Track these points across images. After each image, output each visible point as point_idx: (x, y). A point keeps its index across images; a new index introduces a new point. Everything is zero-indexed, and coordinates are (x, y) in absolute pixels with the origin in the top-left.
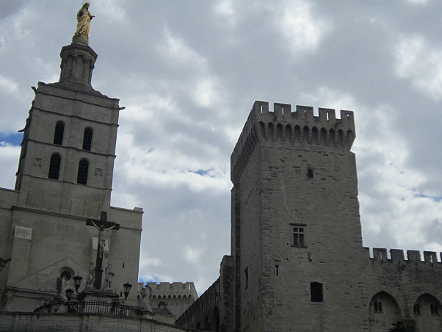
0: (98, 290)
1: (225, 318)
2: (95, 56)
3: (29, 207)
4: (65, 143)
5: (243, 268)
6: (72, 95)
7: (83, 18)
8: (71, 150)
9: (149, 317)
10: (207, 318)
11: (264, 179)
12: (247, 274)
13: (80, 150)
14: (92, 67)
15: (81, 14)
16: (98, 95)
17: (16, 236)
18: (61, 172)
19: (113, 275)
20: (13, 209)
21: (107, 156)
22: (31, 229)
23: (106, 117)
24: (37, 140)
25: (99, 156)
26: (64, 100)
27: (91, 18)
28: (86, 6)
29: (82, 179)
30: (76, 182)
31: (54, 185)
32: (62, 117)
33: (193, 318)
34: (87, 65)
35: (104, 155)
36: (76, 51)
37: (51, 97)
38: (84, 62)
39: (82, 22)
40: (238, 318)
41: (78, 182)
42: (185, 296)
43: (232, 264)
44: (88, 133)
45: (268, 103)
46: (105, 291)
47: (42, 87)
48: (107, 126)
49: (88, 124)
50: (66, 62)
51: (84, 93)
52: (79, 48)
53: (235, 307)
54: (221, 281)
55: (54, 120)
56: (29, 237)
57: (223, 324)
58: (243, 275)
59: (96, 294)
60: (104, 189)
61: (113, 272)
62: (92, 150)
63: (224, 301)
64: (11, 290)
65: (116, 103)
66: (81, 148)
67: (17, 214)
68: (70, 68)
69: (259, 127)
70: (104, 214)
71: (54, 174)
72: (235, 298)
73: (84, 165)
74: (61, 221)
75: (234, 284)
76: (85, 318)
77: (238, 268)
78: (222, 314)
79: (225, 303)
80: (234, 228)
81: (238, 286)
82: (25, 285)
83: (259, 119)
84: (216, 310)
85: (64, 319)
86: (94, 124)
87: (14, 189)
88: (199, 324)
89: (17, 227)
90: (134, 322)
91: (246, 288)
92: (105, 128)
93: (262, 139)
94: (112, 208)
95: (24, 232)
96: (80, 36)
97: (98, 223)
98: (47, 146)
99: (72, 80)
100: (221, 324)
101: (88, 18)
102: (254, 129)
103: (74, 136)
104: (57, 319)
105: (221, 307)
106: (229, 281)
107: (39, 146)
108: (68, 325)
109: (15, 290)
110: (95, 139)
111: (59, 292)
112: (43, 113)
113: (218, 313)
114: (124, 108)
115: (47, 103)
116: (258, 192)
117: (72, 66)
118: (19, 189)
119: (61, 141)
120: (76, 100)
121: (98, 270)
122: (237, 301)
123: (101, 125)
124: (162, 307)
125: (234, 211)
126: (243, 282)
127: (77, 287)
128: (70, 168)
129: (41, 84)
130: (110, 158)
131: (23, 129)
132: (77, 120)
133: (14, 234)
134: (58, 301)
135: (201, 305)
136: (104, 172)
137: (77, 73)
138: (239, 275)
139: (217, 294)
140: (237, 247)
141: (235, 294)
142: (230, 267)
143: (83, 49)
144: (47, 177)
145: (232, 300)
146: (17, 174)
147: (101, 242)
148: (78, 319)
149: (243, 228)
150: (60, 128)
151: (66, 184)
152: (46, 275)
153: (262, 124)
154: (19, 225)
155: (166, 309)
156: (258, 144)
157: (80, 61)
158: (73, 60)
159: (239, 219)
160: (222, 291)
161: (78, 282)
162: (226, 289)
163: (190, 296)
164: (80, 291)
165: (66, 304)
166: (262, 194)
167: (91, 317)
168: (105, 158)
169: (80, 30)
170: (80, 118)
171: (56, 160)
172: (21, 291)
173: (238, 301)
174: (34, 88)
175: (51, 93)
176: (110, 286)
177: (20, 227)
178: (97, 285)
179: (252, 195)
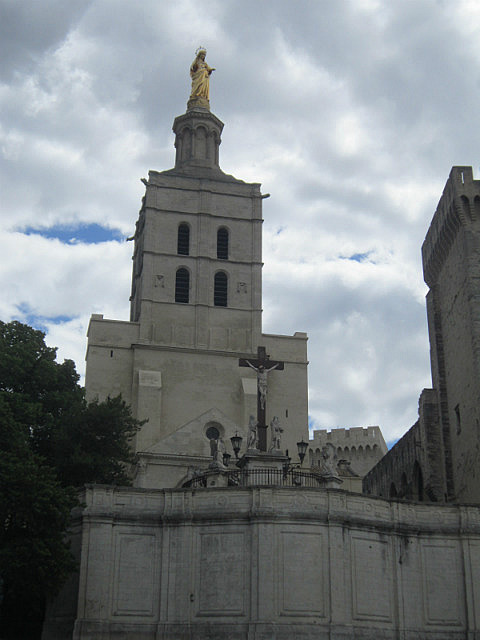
0: (264, 453)
1: (431, 476)
2: (221, 126)
3: (154, 343)
4: (193, 252)
5: (451, 406)
6: (195, 185)
7: (199, 74)
8: (203, 262)
9: (335, 486)
10: (404, 477)
11: (474, 278)
12: (458, 413)
13: (214, 260)
14: (218, 142)
15: (195, 68)
16: (230, 180)
17: (141, 384)
18: (192, 292)
19: (281, 431)
20: (133, 347)
21: (252, 264)
22: (159, 373)
23: (245, 211)
24: (157, 252)
25: (241, 266)
26: (186, 193)
27: (210, 73)
28: (201, 56)
29: (221, 300)
30: (212, 304)
31: (183, 310)
32: (185, 216)
33: (384, 478)
34: (211, 140)
35: (247, 264)
36: (194, 121)
37: (168, 191)
38: (207, 136)
39: (197, 80)
40: (450, 475)
41: (216, 304)
42: (368, 446)
43: (436, 400)
44: (223, 236)
45: (470, 168)
46: (274, 453)
47: (154, 178)
48: (247, 224)
49: (220, 223)
50: (182, 139)
51: (211, 180)
52: (199, 118)
53: (444, 461)
54: (422, 426)
55: (175, 221)
56: (159, 384)
57: (428, 485)
58: (452, 415)
59: (261, 459)
60: (251, 311)
61: (282, 427)
62: (230, 258)
63: (427, 452)
64: (144, 457)
65: (256, 190)
66: (215, 256)
67: (140, 354)
68: (189, 146)
69: (460, 203)
70: (262, 349)
71: (182, 296)
72: (443, 448)
73: (221, 280)
74: (198, 359)
75: (440, 428)
76: (255, 492)
77: (444, 405)
78: (426, 471)
79: (430, 456)
80: (435, 350)
81: (446, 431)
82: (161, 449)
83: (461, 192)
84: (417, 465)
85: (226, 494)
86: (229, 222)
87: (128, 320)
88: (393, 486)
89: (141, 372)
90: (318, 494)
91: (459, 433)
92: (245, 226)
93: (467, 222)
94: (264, 335)
95: (150, 377)
96: (198, 100)
97: (256, 363)
98: (169, 259)
99: (192, 163)
100: (425, 484)
101: (206, 72)
102: (454, 207)
103: (204, 241)
104: (218, 495)
105: (424, 461)
106: (433, 424)
107: (158, 259)
108: (232, 502)
109: (148, 457)
110: (232, 242)
111: (215, 459)
112: (159, 213)
113: (420, 469)
114: (268, 196)
115: (164, 199)
116: (466, 297)
117: (191, 144)
118: (137, 320)
119: (188, 250)
120: (201, 190)
121: (262, 426)
122: (446, 452)
123: (238, 223)
124: (343, 466)
125: (433, 325)
126: (453, 425)
127: (237, 450)
128: (202, 287)
129: (152, 173)
130: (255, 267)
131: (132, 236)
132: (207, 219)
133: (138, 383)
134: (216, 471)
135: (394, 460)
136: (249, 288)
137: (199, 152)
138: (446, 414)
139: (417, 444)
140: (441, 376)
141: (442, 442)
142: (432, 405)
143: (203, 118)
144: (174, 301)
145: (439, 449)
146: (131, 299)
147: (261, 388)
148: (247, 493)
149: (446, 349)
150: (184, 232)
151: (200, 309)
152: (188, 435)
153: (465, 199)
154: (144, 368)
155: (348, 470)
156: (461, 228)
157: (201, 135)
158: (191, 134)
159: (441, 337)
160: (424, 439)
161: (236, 444)
162: (430, 436)
163: (375, 446)
164: (240, 455)
165: (226, 474)
166: (473, 300)
167: (262, 491)
168: (249, 267)
169: (197, 91)
170: (210, 216)
171: (183, 277)
172: (157, 458)
173: (448, 452)
174: (144, 181)
175: (167, 185)
176: (279, 447)
177: (145, 372)
178: (262, 446)
179: (457, 302)
